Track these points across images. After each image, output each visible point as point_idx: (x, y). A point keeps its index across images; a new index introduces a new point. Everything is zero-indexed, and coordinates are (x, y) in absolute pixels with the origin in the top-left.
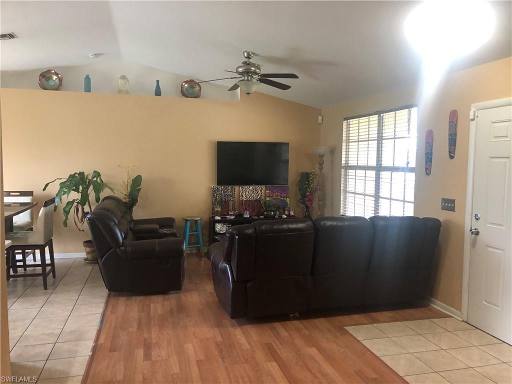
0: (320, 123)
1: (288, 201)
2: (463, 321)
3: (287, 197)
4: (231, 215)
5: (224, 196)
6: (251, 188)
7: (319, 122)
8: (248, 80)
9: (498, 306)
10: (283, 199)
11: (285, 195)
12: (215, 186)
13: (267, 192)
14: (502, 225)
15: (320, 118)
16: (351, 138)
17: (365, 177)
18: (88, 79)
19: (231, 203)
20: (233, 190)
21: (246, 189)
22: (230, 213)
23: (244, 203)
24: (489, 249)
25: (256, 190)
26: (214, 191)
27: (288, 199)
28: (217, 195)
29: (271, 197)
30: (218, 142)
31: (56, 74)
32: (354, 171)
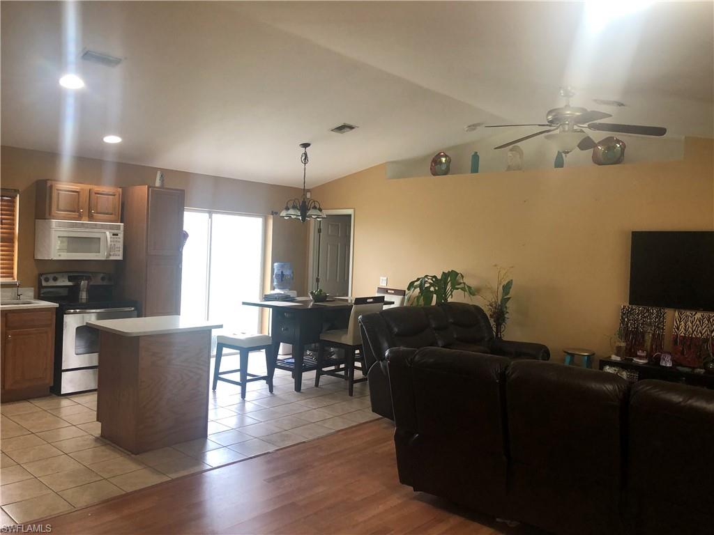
4: (640, 357)
5: (642, 324)
6: (699, 315)
12: (627, 304)
18: (476, 157)
19: (648, 337)
20: (660, 316)
21: (687, 316)
22: (640, 354)
23: (681, 341)
26: (625, 313)
28: (629, 320)
30: (633, 232)
31: (446, 156)
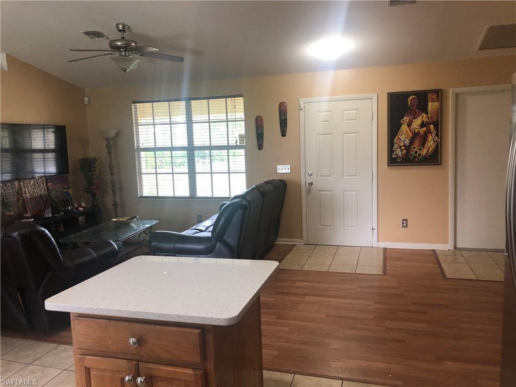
0: (86, 105)
1: (71, 193)
2: (305, 244)
3: (69, 188)
4: (28, 218)
6: (32, 182)
7: (85, 103)
8: (125, 55)
9: (331, 226)
10: (65, 190)
11: (66, 186)
13: (49, 184)
14: (330, 176)
15: (86, 99)
16: (139, 121)
17: (172, 157)
20: (14, 187)
21: (27, 184)
22: (26, 215)
23: (29, 201)
24: (321, 192)
25: (38, 184)
27: (70, 190)
29: (54, 190)
32: (153, 152)
